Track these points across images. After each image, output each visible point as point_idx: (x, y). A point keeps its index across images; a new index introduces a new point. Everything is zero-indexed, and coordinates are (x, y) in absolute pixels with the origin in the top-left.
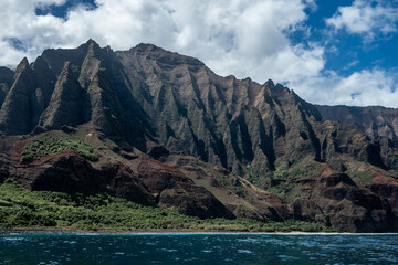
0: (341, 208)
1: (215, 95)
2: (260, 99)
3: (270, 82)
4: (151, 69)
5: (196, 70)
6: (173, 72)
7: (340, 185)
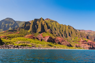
0: (86, 46)
1: (60, 27)
2: (67, 28)
3: (69, 25)
4: (49, 23)
5: (56, 23)
6: (52, 23)
7: (85, 42)
